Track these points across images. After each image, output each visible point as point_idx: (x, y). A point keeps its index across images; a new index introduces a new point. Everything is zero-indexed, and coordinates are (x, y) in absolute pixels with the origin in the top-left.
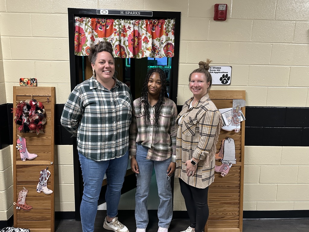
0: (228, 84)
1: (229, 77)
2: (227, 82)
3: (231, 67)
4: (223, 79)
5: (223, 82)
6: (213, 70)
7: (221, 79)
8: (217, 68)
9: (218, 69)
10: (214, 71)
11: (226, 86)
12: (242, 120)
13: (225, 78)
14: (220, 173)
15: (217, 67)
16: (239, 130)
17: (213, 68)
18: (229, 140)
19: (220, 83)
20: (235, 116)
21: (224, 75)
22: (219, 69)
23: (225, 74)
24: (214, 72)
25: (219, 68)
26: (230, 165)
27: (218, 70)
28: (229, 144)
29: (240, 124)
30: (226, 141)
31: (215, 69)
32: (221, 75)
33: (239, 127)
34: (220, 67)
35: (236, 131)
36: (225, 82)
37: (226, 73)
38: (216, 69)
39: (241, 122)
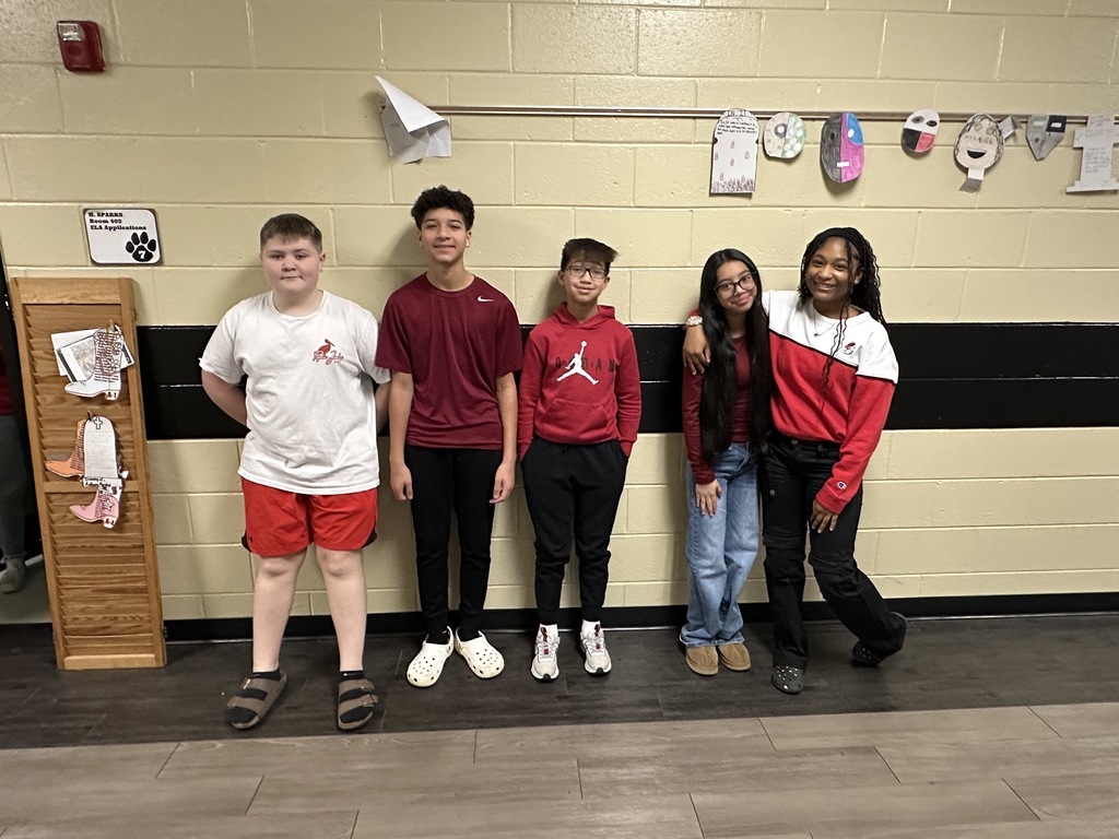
0: (152, 261)
1: (153, 241)
2: (149, 256)
3: (152, 211)
4: (136, 247)
5: (137, 256)
6: (100, 221)
7: (129, 248)
8: (111, 215)
9: (114, 218)
10: (103, 225)
11: (149, 268)
12: (125, 364)
13: (141, 244)
14: (101, 522)
15: (109, 212)
16: (118, 393)
17: (99, 215)
18: (98, 422)
19: (130, 258)
20: (104, 353)
21: (135, 235)
22: (117, 218)
23: (139, 233)
24: (103, 227)
25: (116, 215)
26: (115, 492)
27: (116, 221)
28: (98, 433)
29: (119, 375)
30: (90, 426)
31: (104, 218)
32: (127, 237)
33: (117, 386)
34: (118, 211)
35: (110, 395)
36: (142, 257)
37: (140, 228)
38: (109, 219)
39: (124, 371)
